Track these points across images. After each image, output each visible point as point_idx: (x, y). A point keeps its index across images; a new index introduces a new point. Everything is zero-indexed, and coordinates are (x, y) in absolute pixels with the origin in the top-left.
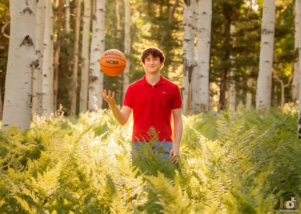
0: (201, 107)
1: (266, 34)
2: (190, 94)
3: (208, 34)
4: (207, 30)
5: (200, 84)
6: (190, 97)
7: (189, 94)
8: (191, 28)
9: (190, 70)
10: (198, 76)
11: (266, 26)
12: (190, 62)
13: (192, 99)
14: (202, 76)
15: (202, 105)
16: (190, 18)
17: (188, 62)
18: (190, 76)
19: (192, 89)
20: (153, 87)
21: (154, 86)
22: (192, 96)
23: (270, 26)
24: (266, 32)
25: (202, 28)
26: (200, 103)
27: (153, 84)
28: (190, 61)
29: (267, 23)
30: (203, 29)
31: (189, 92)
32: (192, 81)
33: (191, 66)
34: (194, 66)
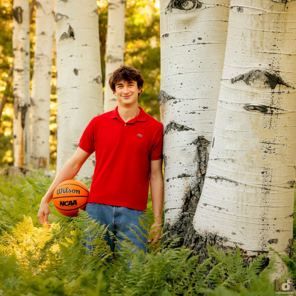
0: (40, 162)
1: (111, 62)
2: (24, 144)
3: (48, 61)
4: (46, 56)
5: (38, 130)
6: (24, 148)
7: (22, 144)
8: (24, 53)
9: (24, 111)
10: (36, 119)
11: (111, 52)
12: (24, 100)
13: (26, 150)
14: (40, 119)
15: (40, 158)
16: (22, 41)
17: (21, 101)
18: (23, 120)
19: (26, 137)
20: (125, 125)
21: (127, 124)
22: (26, 146)
23: (117, 52)
24: (112, 60)
25: (40, 53)
26: (38, 156)
27: (126, 121)
28: (22, 99)
29: (113, 47)
30: (42, 55)
31: (22, 141)
32: (26, 126)
33: (25, 105)
34: (29, 106)
